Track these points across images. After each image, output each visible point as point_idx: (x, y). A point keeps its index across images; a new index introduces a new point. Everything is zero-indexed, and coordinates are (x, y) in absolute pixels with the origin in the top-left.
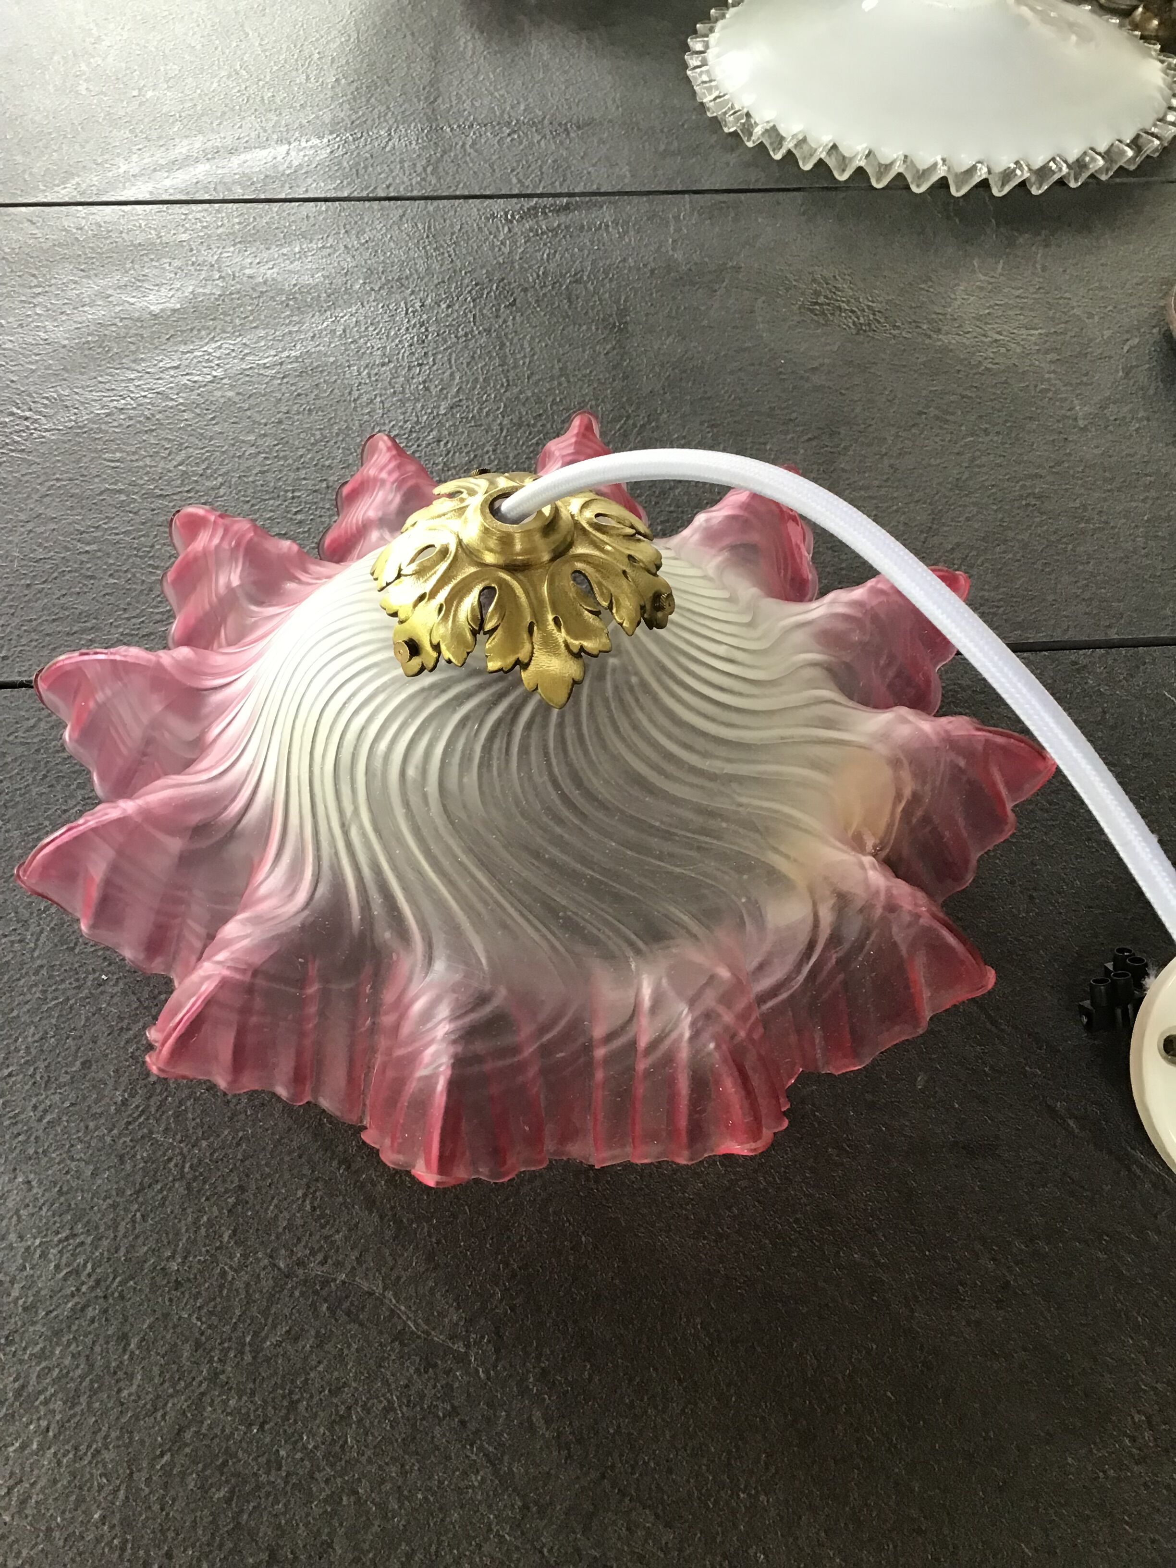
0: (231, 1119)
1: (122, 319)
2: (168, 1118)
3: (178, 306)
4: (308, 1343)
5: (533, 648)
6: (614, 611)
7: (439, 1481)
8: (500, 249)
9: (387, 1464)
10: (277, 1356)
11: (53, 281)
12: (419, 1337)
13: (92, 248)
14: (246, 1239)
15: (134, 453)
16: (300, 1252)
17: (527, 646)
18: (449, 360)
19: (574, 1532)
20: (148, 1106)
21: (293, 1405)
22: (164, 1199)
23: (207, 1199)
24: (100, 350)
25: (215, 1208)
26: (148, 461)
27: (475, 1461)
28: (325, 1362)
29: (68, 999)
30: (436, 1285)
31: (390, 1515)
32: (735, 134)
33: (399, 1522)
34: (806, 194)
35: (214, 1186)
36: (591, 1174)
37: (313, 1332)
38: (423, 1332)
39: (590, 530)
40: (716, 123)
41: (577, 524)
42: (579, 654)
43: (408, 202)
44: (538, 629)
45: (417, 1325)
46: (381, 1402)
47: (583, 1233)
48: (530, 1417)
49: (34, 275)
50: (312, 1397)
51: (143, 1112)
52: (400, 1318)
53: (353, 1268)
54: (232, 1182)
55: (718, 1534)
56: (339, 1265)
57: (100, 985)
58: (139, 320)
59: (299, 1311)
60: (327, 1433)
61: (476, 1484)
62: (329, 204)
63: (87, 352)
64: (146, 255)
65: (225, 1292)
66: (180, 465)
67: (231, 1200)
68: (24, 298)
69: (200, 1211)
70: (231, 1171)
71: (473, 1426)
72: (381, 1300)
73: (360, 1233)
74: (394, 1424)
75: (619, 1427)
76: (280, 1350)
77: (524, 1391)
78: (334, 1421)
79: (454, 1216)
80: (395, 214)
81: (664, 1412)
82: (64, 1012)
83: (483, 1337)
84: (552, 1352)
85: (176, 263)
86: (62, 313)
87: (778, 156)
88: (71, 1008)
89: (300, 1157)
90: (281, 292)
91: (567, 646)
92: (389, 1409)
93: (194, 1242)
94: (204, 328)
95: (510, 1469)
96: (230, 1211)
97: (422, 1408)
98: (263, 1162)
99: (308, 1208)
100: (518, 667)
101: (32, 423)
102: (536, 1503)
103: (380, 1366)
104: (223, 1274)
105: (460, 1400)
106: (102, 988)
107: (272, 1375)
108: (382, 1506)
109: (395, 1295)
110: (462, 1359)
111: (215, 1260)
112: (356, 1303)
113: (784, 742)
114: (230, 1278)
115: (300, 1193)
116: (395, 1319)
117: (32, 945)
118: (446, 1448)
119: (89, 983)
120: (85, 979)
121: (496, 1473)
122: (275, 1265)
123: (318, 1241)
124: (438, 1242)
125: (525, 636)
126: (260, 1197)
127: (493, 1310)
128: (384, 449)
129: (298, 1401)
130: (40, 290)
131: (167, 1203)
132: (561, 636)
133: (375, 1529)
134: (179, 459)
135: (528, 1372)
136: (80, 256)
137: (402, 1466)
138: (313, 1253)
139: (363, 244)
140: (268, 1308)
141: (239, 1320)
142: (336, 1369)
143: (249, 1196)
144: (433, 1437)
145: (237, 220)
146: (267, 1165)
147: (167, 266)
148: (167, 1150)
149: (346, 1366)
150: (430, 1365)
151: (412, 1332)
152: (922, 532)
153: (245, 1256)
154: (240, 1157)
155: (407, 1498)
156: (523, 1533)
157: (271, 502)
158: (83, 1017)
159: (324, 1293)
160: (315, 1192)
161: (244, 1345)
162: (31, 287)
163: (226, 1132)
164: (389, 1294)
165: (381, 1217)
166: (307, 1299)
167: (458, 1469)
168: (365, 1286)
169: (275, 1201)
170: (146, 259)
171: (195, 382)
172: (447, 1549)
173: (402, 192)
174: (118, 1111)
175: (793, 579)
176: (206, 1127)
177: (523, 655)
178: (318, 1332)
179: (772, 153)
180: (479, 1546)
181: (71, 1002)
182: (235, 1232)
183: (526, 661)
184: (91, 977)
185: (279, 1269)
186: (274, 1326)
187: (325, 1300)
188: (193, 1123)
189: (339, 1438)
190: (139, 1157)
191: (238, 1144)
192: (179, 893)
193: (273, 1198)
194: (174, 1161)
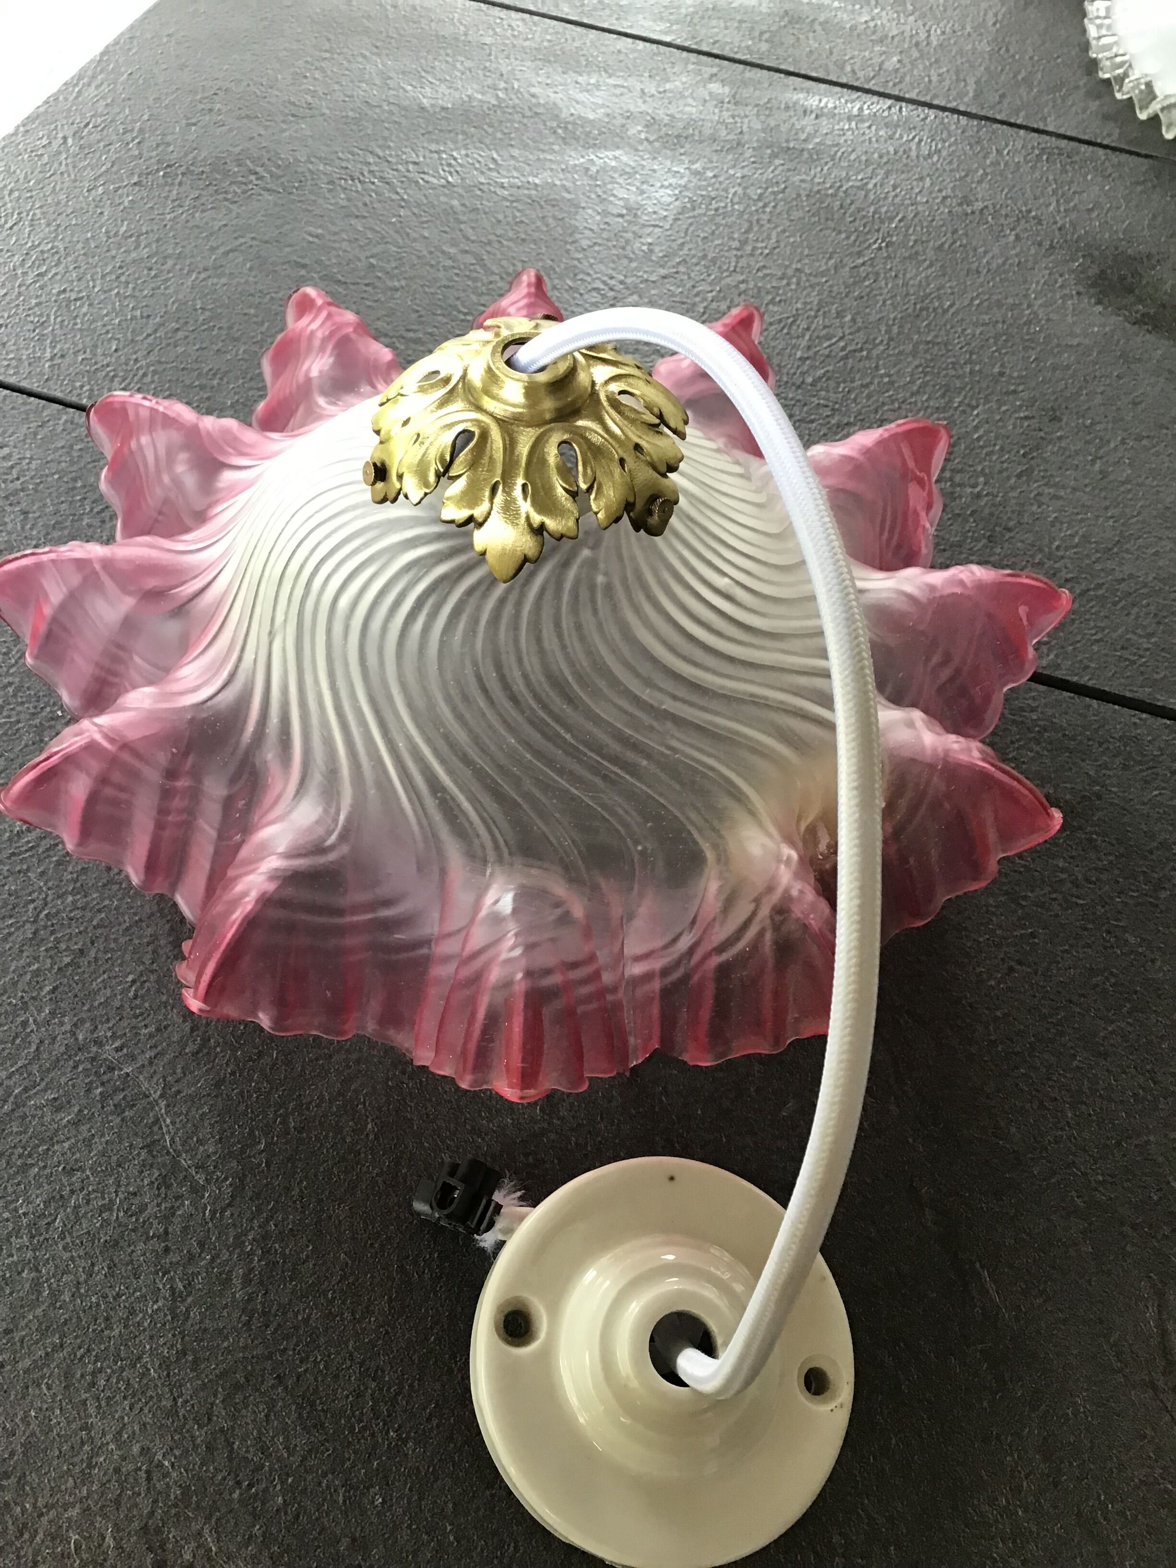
0: (104, 885)
1: (389, 103)
2: (50, 862)
3: (450, 106)
4: (67, 1117)
5: (491, 509)
6: (592, 496)
7: (118, 1294)
8: (796, 134)
9: (79, 1257)
10: (33, 1116)
11: (345, 50)
12: (168, 1153)
13: (396, 28)
14: (62, 1000)
15: (335, 234)
16: (103, 1032)
17: (486, 505)
18: (687, 229)
19: (215, 1396)
20: (38, 845)
21: (25, 1168)
22: (10, 934)
23: (47, 950)
24: (354, 127)
25: (49, 961)
26: (345, 245)
27: (159, 1290)
28: (73, 1141)
29: (18, 722)
30: (210, 1111)
31: (58, 1304)
32: (1108, 82)
33: (63, 1314)
34: (1156, 163)
35: (58, 941)
36: (409, 1069)
37: (76, 1109)
38: (175, 1151)
39: (605, 404)
40: (1093, 65)
41: (594, 394)
42: (539, 531)
43: (726, 62)
44: (504, 491)
45: (173, 1141)
46: (104, 1199)
47: (373, 1120)
48: (230, 1272)
49: (329, 40)
50: (45, 1167)
51: (32, 847)
52: (161, 1128)
53: (143, 1066)
54: (76, 943)
55: (349, 1459)
56: (133, 1058)
57: (52, 719)
58: (405, 109)
59: (74, 1086)
60: (42, 1206)
61: (150, 1311)
62: (648, 44)
63: (341, 126)
64: (444, 48)
65: (18, 1041)
66: (372, 257)
67: (67, 960)
68: (309, 59)
69: (35, 959)
70: (80, 933)
71: (174, 1257)
72: (152, 1105)
73: (165, 1035)
74: (106, 1223)
75: (309, 1317)
76: (39, 1113)
77: (239, 1243)
78: (53, 1197)
79: (260, 1055)
80: (708, 71)
81: (359, 1322)
82: (10, 732)
83: (226, 1179)
84: (284, 1219)
85: (468, 64)
86: (337, 83)
87: (1143, 116)
88: (18, 730)
89: (148, 944)
90: (556, 117)
91: (528, 518)
92: (108, 1208)
93: (15, 984)
94: (464, 133)
95: (188, 1311)
96: (60, 969)
97: (137, 1220)
98: (113, 937)
99: (131, 994)
100: (472, 525)
101: (257, 179)
102: (195, 1352)
103: (120, 1166)
104: (25, 1024)
105: (176, 1228)
106: (53, 722)
107: (19, 1133)
108: (55, 1295)
109: (168, 1106)
110: (196, 1191)
111: (25, 1007)
112: (129, 1099)
113: (755, 701)
114: (28, 1030)
115: (130, 978)
116: (155, 1129)
117: (13, 661)
118: (140, 1266)
119: (44, 714)
120: (42, 708)
121: (172, 1310)
122: (75, 1034)
123: (125, 1028)
124: (233, 1073)
125: (487, 493)
126: (93, 966)
127: (249, 1157)
128: (525, 284)
129: (32, 1165)
130: (328, 55)
131: (11, 939)
132: (525, 507)
133: (39, 1311)
134: (375, 251)
135: (252, 1228)
136: (381, 32)
137: (93, 1265)
138: (114, 1037)
139: (660, 93)
140: (48, 1070)
141: (17, 1070)
142: (79, 1151)
143: (84, 962)
144: (133, 1251)
145: (549, 37)
146: (115, 940)
147: (458, 65)
148: (34, 892)
149: (90, 1152)
150: (164, 1182)
151: (165, 1147)
152: (1097, 551)
153: (53, 1014)
154: (95, 923)
155: (80, 1297)
156: (168, 1375)
157: (440, 318)
158: (23, 743)
159: (105, 1078)
160: (145, 982)
161: (10, 1095)
162: (321, 50)
163: (95, 896)
164: (163, 1104)
165: (192, 1030)
166: (88, 1076)
167: (140, 1291)
168: (145, 1085)
169: (105, 976)
170: (442, 52)
171: (427, 182)
172: (93, 1358)
173: (727, 52)
174: (10, 839)
175: (899, 547)
176: (78, 885)
177: (479, 512)
178: (80, 1111)
179: (1138, 111)
180: (122, 1369)
181: (21, 725)
182: (55, 989)
183: (480, 520)
184: (48, 709)
185: (76, 1039)
186: (45, 1090)
187: (103, 1084)
188: (69, 877)
189: (50, 1215)
190: (7, 888)
191: (99, 911)
192: (121, 653)
193: (104, 972)
194: (35, 904)
